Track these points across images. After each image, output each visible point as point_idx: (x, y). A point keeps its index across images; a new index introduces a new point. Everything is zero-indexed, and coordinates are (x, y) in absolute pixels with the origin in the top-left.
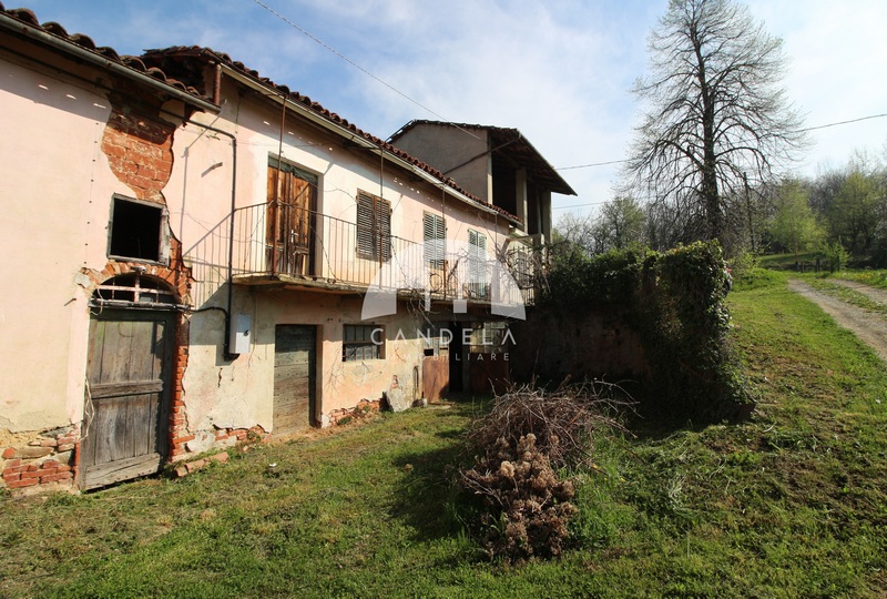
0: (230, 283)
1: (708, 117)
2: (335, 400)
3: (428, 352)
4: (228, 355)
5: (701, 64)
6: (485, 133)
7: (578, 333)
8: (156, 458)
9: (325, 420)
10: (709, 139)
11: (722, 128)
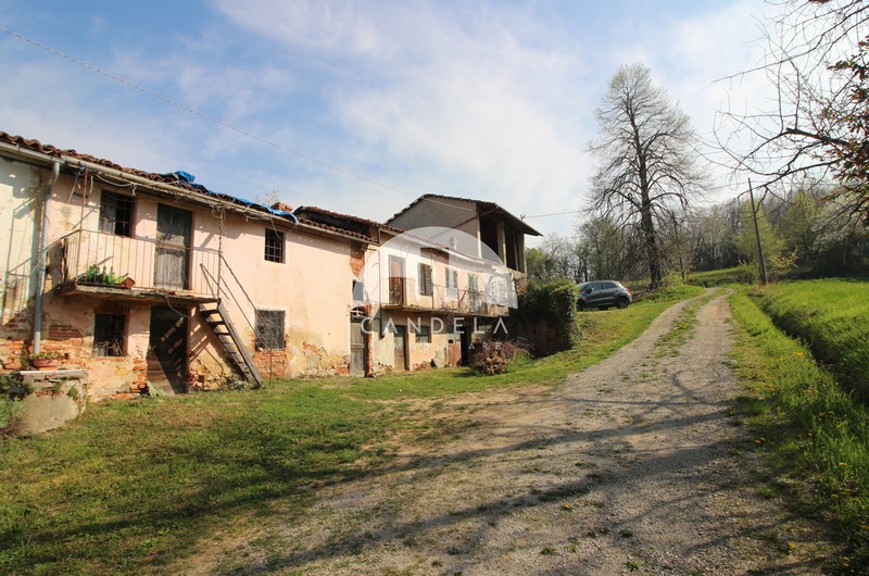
0: (381, 308)
1: (643, 171)
2: (414, 361)
3: (451, 341)
4: (382, 336)
5: (636, 132)
6: (475, 204)
7: (535, 331)
8: (363, 372)
9: (411, 368)
10: (645, 188)
11: (655, 178)
